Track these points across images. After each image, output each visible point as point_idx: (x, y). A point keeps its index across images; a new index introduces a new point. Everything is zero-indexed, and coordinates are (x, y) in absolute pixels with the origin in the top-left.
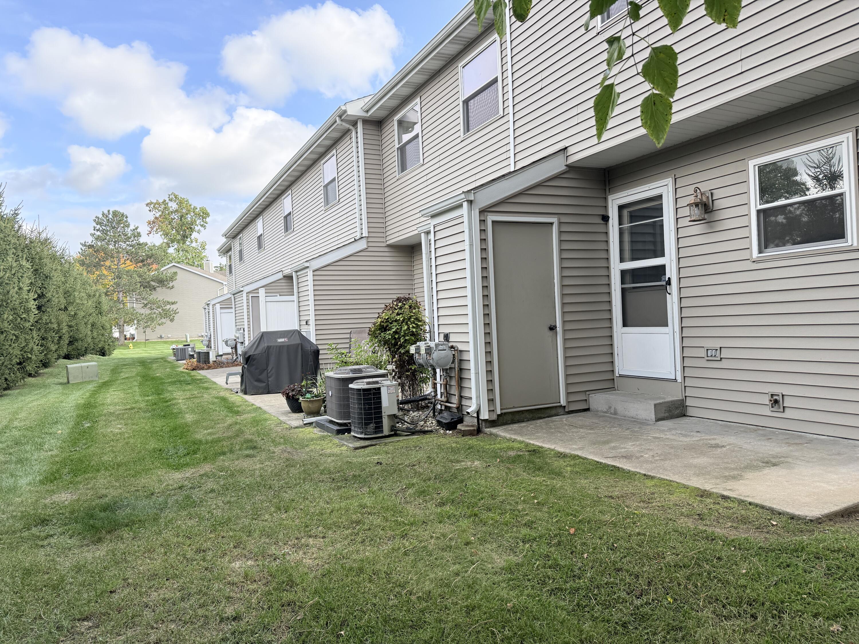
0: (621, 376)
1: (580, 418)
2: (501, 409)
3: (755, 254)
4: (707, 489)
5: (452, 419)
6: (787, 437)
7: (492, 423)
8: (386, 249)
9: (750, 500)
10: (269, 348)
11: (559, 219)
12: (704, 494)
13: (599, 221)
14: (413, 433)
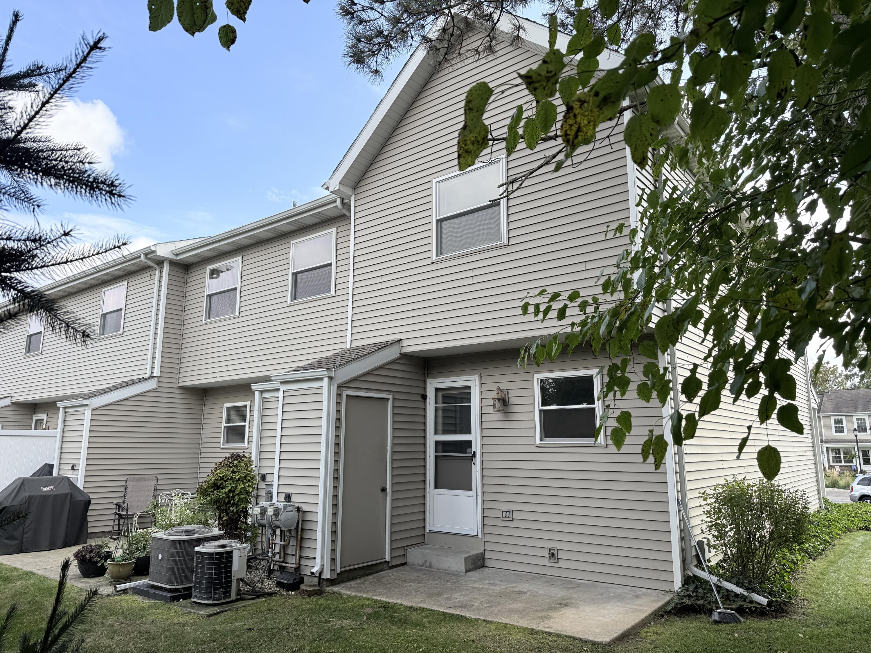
0: (431, 532)
1: (403, 572)
2: (341, 568)
3: (538, 441)
4: (534, 628)
5: (294, 579)
6: (563, 582)
7: (332, 582)
8: (177, 391)
9: (564, 633)
10: (30, 498)
11: (393, 396)
12: (533, 632)
13: (420, 399)
14: (258, 597)
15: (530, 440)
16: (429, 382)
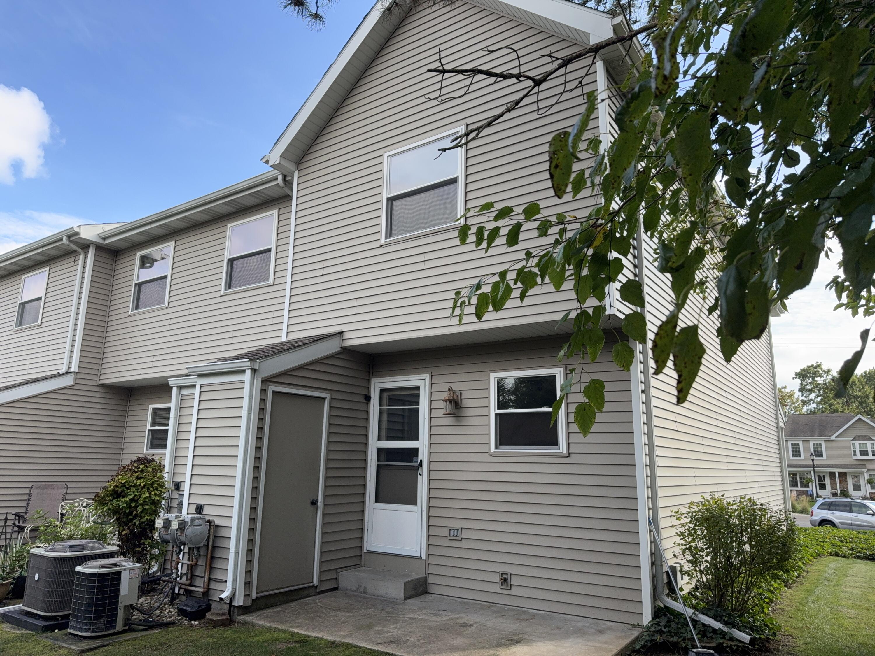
0: (369, 552)
1: (333, 599)
2: (257, 593)
3: (493, 449)
5: (199, 606)
6: (515, 612)
7: (245, 610)
8: (98, 389)
11: (331, 396)
13: (363, 400)
14: (151, 627)
15: (484, 448)
16: (373, 381)
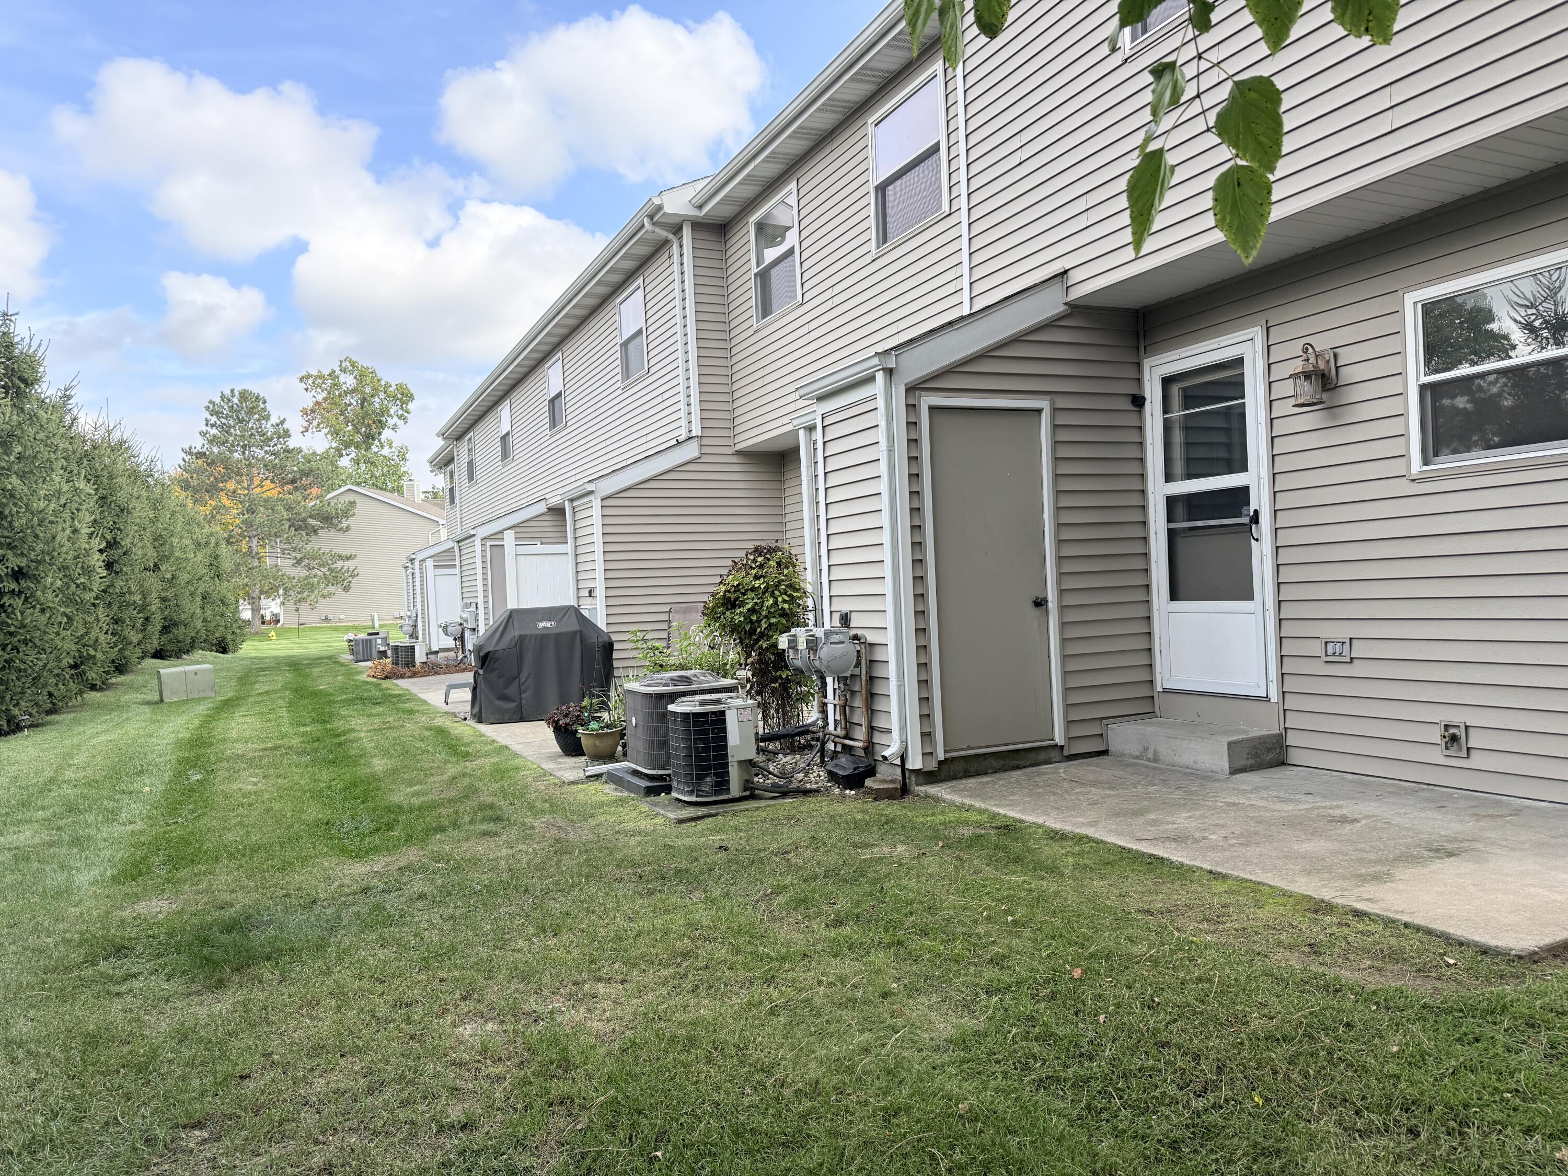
0: (1166, 691)
1: (1091, 768)
2: (946, 752)
3: (1416, 465)
4: (1326, 898)
5: (855, 769)
6: (1475, 803)
7: (929, 777)
8: (734, 459)
9: (1406, 918)
10: (522, 638)
11: (1052, 403)
12: (1320, 907)
13: (1127, 405)
14: (785, 794)
15: (1396, 468)
16: (1147, 363)
